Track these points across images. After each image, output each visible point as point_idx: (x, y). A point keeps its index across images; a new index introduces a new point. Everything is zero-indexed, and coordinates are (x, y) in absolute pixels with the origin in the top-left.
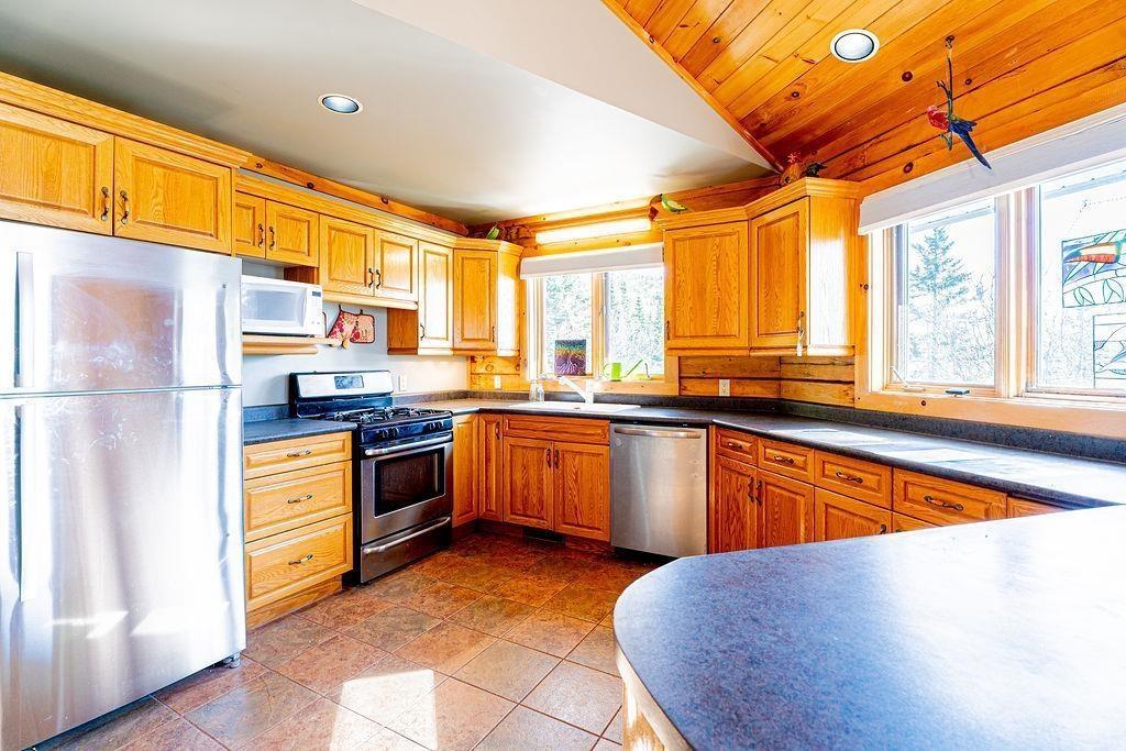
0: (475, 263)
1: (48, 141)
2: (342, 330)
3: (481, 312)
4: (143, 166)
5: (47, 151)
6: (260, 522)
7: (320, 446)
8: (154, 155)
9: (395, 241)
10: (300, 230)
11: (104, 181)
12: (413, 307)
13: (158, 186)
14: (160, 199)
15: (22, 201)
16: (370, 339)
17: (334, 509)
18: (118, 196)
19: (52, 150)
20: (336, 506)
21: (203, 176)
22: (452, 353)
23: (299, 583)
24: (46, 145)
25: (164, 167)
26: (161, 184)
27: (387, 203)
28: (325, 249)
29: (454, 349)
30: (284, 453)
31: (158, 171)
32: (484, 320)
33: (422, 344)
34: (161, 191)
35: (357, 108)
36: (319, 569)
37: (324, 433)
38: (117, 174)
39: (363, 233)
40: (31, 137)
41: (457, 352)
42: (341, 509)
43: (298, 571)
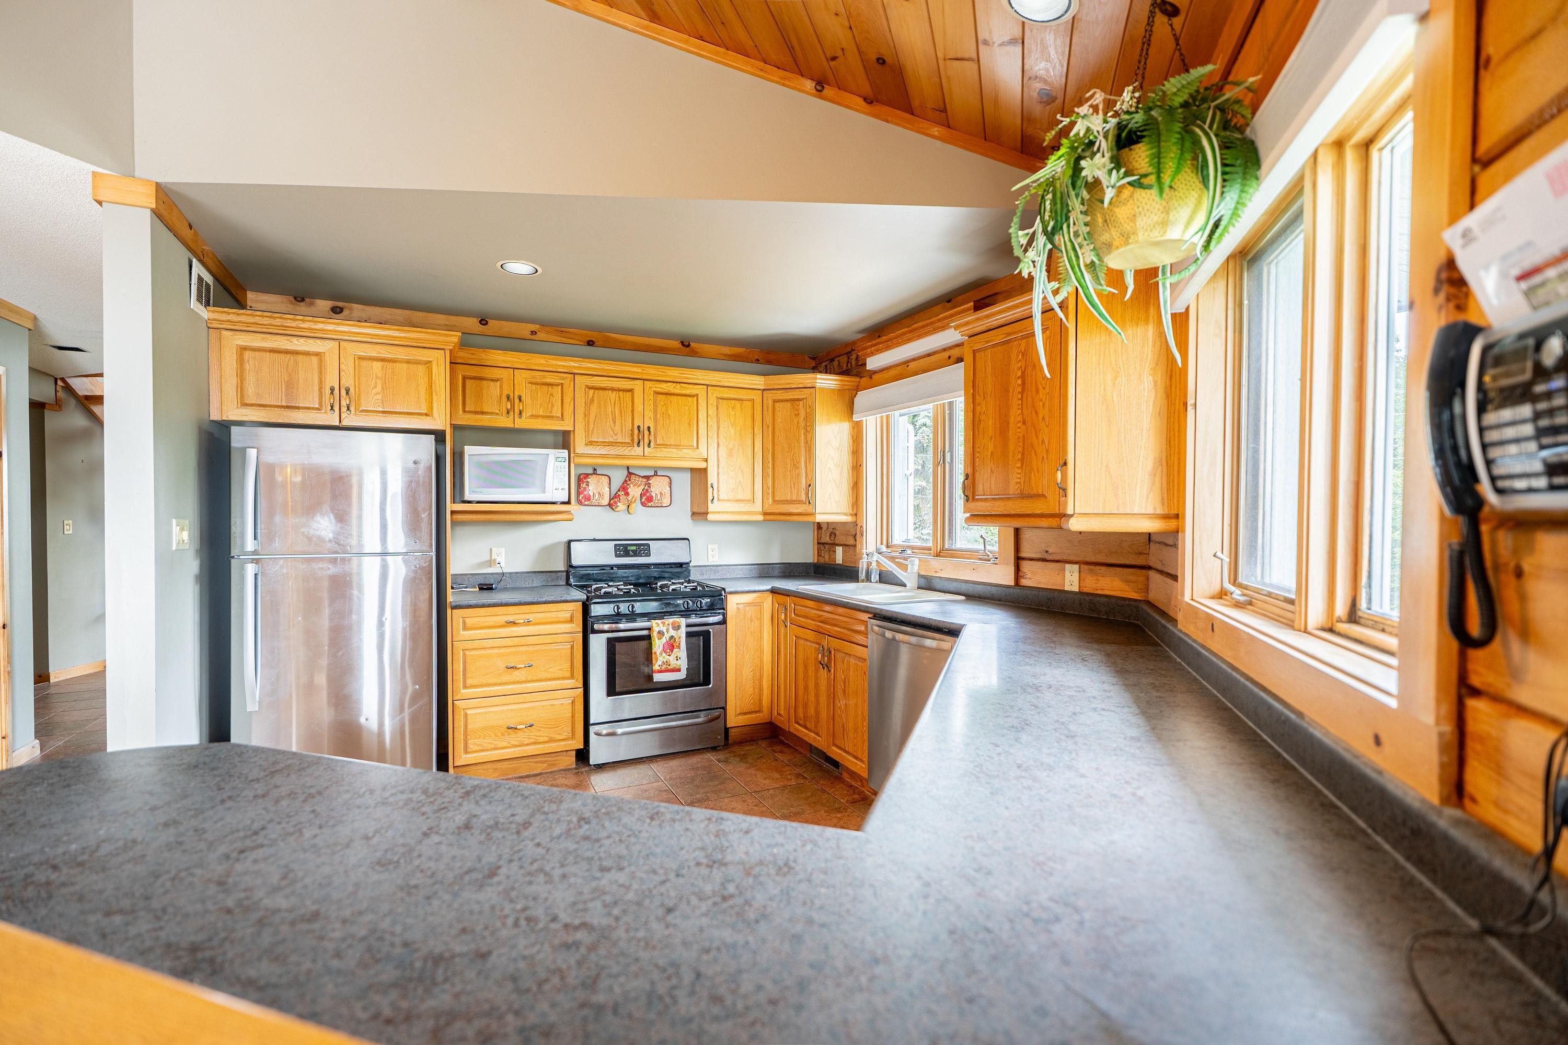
0: (789, 405)
1: (288, 356)
2: (627, 494)
3: (796, 466)
4: (364, 363)
5: (288, 365)
6: (475, 682)
7: (542, 615)
8: (372, 351)
9: (673, 391)
10: (552, 395)
11: (332, 380)
12: (702, 465)
13: (377, 377)
14: (379, 388)
15: (271, 406)
16: (666, 501)
17: (558, 682)
18: (343, 392)
19: (292, 362)
20: (563, 678)
21: (418, 362)
22: (761, 518)
23: (519, 748)
24: (287, 359)
25: (383, 360)
26: (379, 375)
27: (689, 346)
28: (580, 411)
29: (765, 514)
30: (503, 619)
31: (377, 365)
32: (798, 475)
33: (711, 508)
34: (379, 382)
35: (537, 271)
36: (542, 739)
37: (545, 603)
38: (342, 373)
39: (629, 387)
40: (276, 355)
41: (768, 517)
42: (570, 683)
43: (514, 739)
